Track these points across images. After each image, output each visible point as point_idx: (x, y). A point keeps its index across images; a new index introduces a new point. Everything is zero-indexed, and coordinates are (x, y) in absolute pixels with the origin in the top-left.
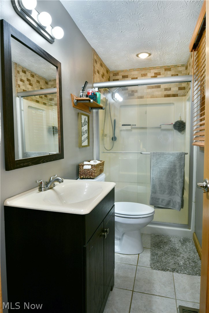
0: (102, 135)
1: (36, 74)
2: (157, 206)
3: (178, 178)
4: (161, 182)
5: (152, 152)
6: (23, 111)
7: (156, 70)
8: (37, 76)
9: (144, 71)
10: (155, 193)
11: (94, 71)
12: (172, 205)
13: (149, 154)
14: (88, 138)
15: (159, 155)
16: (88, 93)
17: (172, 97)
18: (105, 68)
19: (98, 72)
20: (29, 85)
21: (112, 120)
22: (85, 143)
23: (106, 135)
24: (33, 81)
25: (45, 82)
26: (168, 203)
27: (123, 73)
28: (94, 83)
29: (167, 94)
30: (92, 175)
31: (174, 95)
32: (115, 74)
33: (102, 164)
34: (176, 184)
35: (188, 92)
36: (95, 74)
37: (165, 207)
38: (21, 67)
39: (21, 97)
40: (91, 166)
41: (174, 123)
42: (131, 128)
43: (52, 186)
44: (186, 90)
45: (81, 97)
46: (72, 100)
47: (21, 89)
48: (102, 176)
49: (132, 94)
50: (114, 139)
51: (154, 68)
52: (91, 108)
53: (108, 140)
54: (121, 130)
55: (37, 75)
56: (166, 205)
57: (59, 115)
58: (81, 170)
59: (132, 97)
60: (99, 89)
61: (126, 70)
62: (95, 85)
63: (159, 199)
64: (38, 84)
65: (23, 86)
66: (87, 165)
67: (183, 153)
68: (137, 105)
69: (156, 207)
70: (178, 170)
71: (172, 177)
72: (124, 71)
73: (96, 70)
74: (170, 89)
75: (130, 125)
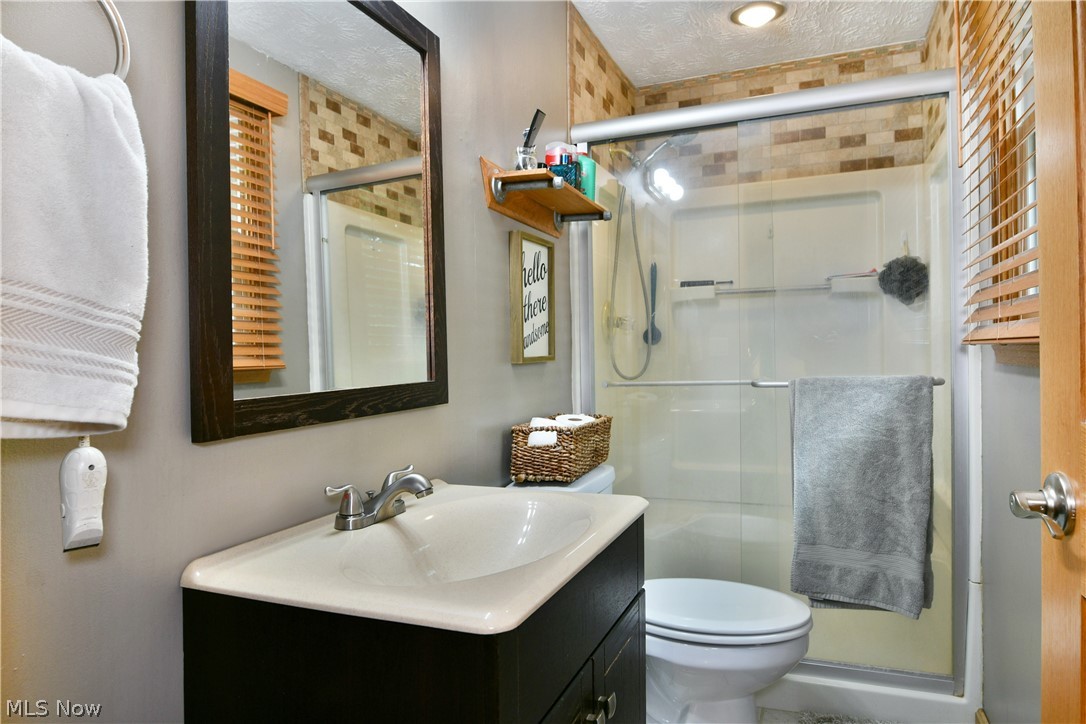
0: (604, 322)
1: (375, 115)
2: (823, 596)
3: (904, 480)
4: (837, 498)
5: (797, 380)
6: (327, 241)
7: (806, 71)
8: (380, 122)
9: (759, 78)
10: (814, 544)
11: (575, 82)
12: (882, 592)
13: (787, 386)
14: (550, 328)
15: (825, 388)
16: (549, 158)
17: (870, 167)
18: (617, 75)
19: (590, 88)
20: (352, 151)
21: (643, 264)
22: (538, 348)
23: (620, 323)
24: (363, 138)
25: (409, 141)
26: (869, 585)
27: (681, 91)
28: (573, 124)
29: (851, 159)
30: (559, 470)
31: (879, 163)
32: (653, 96)
33: (603, 428)
34: (897, 507)
35: (932, 147)
36: (576, 96)
37: (857, 602)
38: (324, 90)
39: (323, 192)
40: (555, 432)
41: (880, 269)
42: (717, 294)
43: (391, 509)
44: (925, 140)
45: (518, 168)
46: (486, 180)
47: (322, 166)
48: (604, 475)
49: (716, 165)
50: (652, 336)
51: (799, 66)
52: (559, 219)
53: (628, 340)
54: (679, 305)
55: (379, 118)
56: (859, 595)
57: (430, 234)
58: (518, 450)
59: (716, 177)
60: (593, 148)
61: (693, 80)
62: (576, 133)
63: (828, 568)
64: (382, 149)
65: (328, 157)
66: (542, 429)
67: (923, 379)
68: (736, 207)
69: (818, 600)
70: (904, 451)
71: (882, 476)
72: (687, 84)
73: (580, 80)
74: (862, 140)
75: (711, 283)
